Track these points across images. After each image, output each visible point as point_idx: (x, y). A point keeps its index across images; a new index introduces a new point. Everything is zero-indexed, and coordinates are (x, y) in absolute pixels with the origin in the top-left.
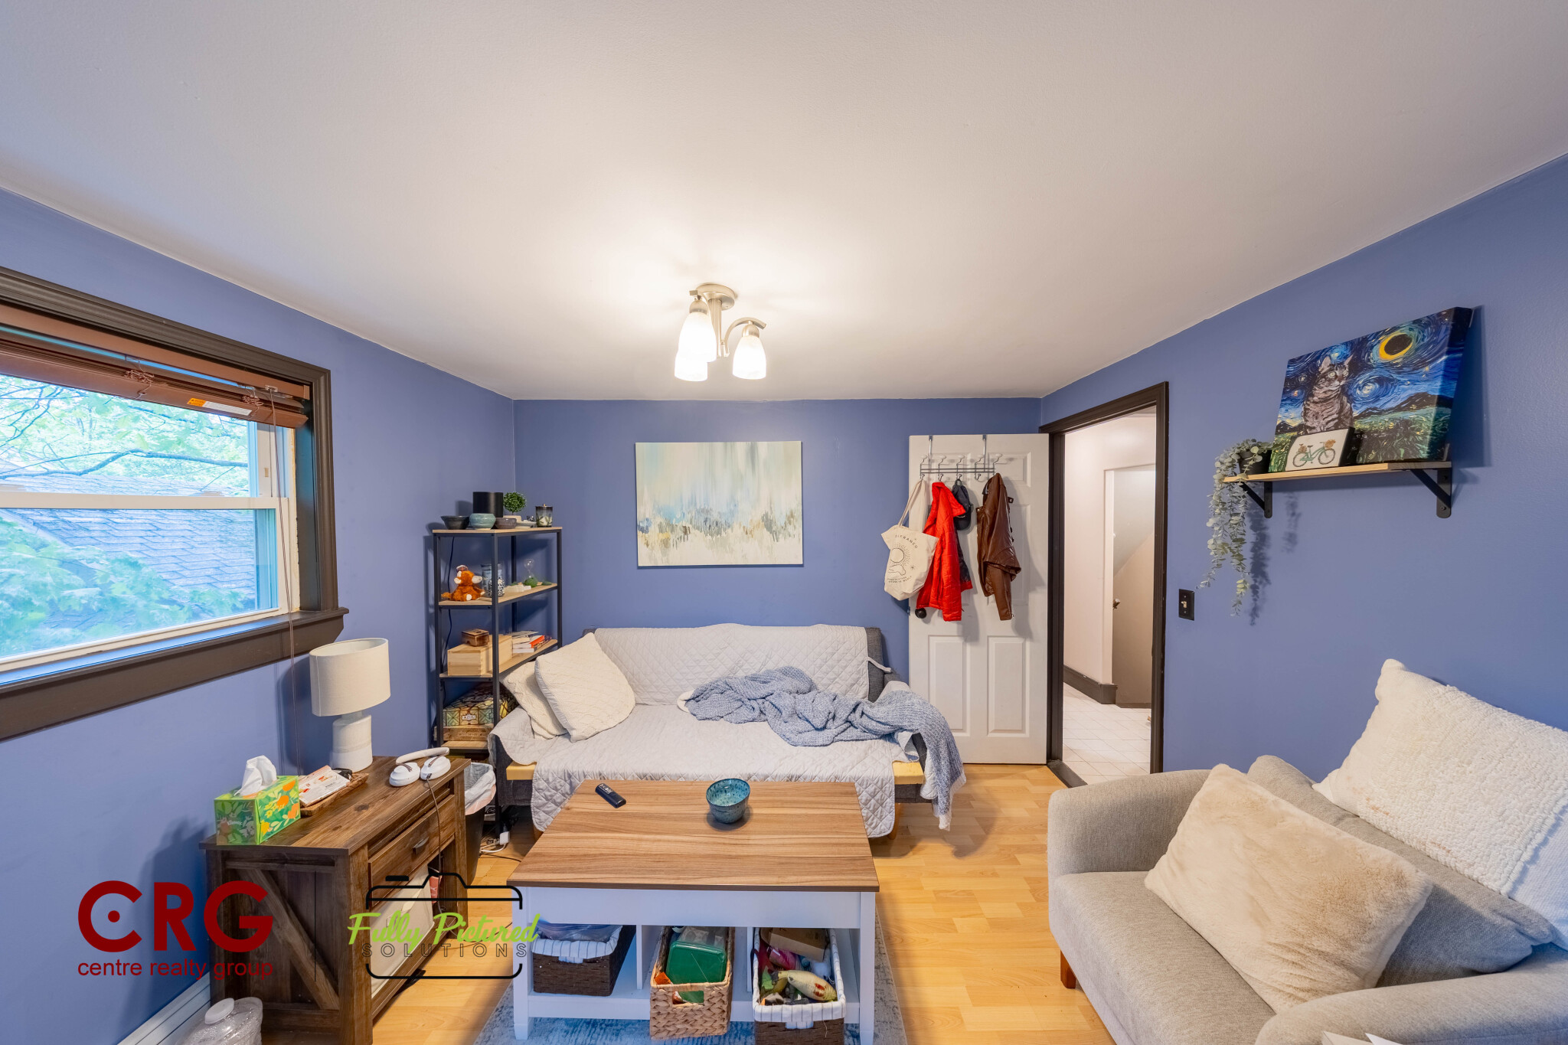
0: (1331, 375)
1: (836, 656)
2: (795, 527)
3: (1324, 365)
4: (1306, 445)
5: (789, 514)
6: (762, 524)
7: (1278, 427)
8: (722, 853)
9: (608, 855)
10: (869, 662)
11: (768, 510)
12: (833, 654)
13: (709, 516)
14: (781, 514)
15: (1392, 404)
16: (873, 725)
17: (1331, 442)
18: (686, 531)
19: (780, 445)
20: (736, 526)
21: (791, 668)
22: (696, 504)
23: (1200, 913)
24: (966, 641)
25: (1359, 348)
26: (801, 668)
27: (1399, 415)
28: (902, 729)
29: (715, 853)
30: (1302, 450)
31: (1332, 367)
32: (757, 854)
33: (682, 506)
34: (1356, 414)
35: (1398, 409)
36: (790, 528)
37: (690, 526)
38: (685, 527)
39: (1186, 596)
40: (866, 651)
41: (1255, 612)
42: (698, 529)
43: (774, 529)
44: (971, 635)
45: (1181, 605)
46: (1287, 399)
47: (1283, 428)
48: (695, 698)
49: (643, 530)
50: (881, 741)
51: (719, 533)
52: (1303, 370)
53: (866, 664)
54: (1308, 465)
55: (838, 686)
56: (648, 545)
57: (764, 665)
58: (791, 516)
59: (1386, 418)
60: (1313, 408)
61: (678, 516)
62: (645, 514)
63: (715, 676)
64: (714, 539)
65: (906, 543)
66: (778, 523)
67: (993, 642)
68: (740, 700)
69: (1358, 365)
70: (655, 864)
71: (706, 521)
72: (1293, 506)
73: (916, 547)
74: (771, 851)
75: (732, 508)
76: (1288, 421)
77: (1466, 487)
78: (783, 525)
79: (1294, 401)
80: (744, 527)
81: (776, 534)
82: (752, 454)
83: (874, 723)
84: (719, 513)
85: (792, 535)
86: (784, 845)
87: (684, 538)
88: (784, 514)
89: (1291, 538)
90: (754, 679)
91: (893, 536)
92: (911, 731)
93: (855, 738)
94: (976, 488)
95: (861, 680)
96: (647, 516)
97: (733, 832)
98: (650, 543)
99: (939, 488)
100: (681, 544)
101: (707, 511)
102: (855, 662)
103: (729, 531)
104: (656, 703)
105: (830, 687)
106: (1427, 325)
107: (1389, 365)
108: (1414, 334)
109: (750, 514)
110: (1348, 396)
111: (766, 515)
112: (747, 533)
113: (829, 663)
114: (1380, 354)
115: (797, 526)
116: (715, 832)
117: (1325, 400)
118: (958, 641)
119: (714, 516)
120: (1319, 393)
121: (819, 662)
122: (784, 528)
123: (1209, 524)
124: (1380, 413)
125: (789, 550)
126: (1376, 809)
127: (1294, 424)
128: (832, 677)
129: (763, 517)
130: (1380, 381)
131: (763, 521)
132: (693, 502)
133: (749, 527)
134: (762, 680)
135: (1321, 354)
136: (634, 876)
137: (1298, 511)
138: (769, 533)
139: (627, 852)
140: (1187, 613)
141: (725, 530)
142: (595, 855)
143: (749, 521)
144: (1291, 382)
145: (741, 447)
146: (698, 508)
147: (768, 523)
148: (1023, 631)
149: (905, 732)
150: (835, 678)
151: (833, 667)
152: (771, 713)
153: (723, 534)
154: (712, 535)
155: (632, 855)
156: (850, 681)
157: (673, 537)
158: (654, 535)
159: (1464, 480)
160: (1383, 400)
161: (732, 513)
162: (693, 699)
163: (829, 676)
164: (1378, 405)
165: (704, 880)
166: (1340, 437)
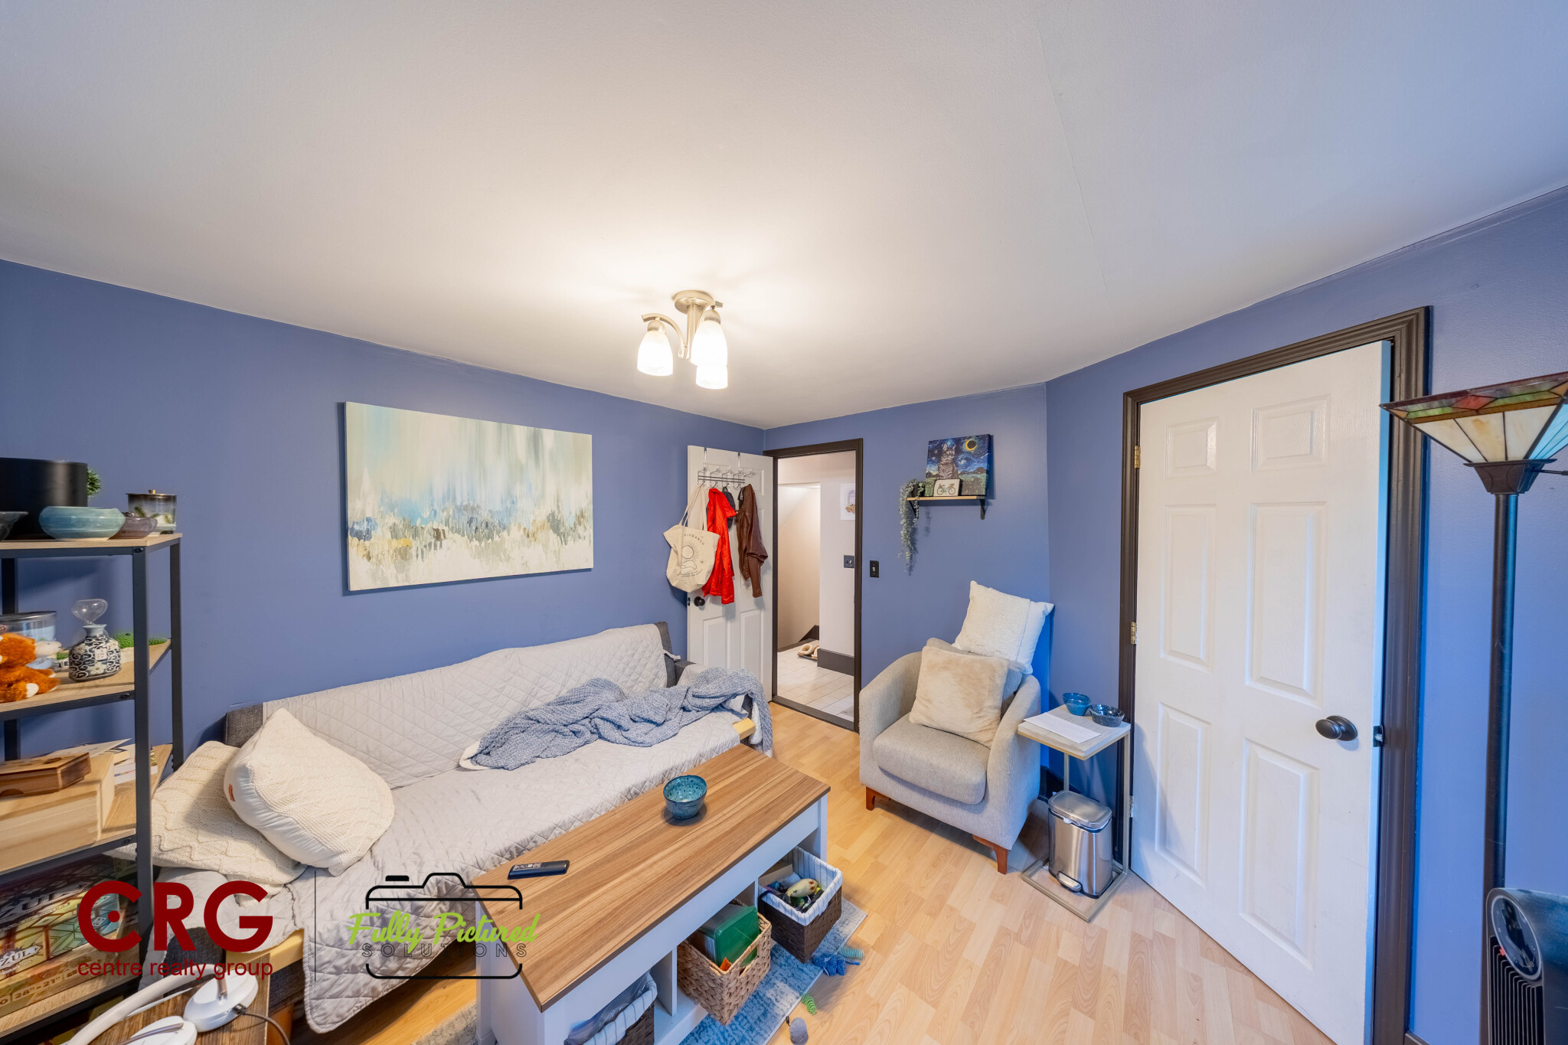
0: (948, 453)
1: (636, 657)
2: (585, 528)
3: (945, 447)
4: (942, 484)
5: (578, 513)
6: (548, 525)
7: (927, 474)
8: (718, 835)
9: (624, 904)
10: (666, 655)
11: (555, 509)
12: (633, 655)
13: (475, 516)
14: (571, 513)
15: (972, 470)
16: (706, 702)
17: (952, 485)
18: (438, 535)
19: (569, 436)
20: (514, 528)
21: (598, 680)
22: (454, 499)
23: (944, 720)
24: (727, 619)
25: (958, 442)
26: (604, 677)
27: (975, 475)
28: (735, 695)
29: (714, 838)
30: (941, 487)
31: (948, 448)
32: (743, 818)
33: (433, 501)
34: (959, 472)
35: (974, 473)
36: (580, 529)
37: (446, 529)
38: (437, 530)
39: (874, 564)
40: (660, 645)
41: (911, 569)
42: (459, 533)
43: (561, 531)
44: (730, 616)
45: (871, 569)
46: (929, 460)
47: (929, 475)
48: (485, 751)
49: (359, 535)
50: (713, 714)
51: (490, 536)
52: (936, 448)
53: (662, 656)
54: (944, 494)
55: (642, 684)
56: (369, 558)
57: (564, 686)
58: (581, 516)
59: (970, 476)
60: (942, 467)
61: (426, 514)
62: (363, 512)
63: (504, 715)
64: (483, 544)
65: (695, 542)
66: (567, 524)
67: (743, 617)
68: (553, 731)
69: (959, 451)
70: (679, 877)
71: (470, 522)
72: (928, 513)
73: (703, 544)
74: (750, 810)
75: (509, 505)
76: (931, 472)
77: (989, 507)
78: (573, 526)
79: (934, 462)
80: (525, 529)
81: (564, 536)
82: (535, 443)
83: (708, 700)
84: (490, 511)
85: (582, 537)
86: (752, 802)
87: (435, 546)
88: (574, 514)
89: (927, 530)
90: (562, 702)
91: (674, 535)
92: (743, 694)
93: (694, 719)
94: (735, 493)
95: (660, 673)
96: (369, 515)
97: (704, 820)
98: (373, 554)
99: (714, 493)
100: (431, 554)
101: (473, 509)
102: (653, 658)
103: (505, 533)
104: (416, 780)
105: (634, 688)
106: (980, 439)
107: (969, 453)
108: (977, 441)
109: (532, 513)
110: (956, 464)
111: (553, 514)
112: (528, 536)
113: (631, 665)
114: (965, 447)
115: (588, 527)
116: (693, 827)
117: (947, 464)
118: (722, 620)
119: (484, 515)
120: (944, 460)
121: (621, 666)
122: (574, 529)
123: (902, 523)
124: (968, 473)
125: (580, 553)
126: (978, 645)
127: (934, 474)
128: (636, 678)
129: (548, 517)
130: (966, 459)
131: (549, 521)
132: (450, 495)
133: (531, 529)
134: (573, 700)
135: (943, 442)
136: (676, 895)
137: (930, 516)
138: (555, 535)
139: (640, 889)
140: (875, 574)
141: (498, 533)
142: (611, 914)
143: (531, 521)
144: (931, 453)
145: (521, 433)
146: (459, 503)
147: (555, 524)
148: (760, 606)
149: (737, 697)
150: (638, 679)
151: (635, 667)
152: (606, 729)
153: (496, 538)
154: (479, 540)
155: (648, 887)
156: (652, 677)
157: (415, 544)
158: (381, 541)
159: (988, 504)
160: (969, 468)
161: (509, 512)
162: (480, 753)
163: (632, 677)
164: (967, 469)
165: (733, 856)
166: (956, 482)
